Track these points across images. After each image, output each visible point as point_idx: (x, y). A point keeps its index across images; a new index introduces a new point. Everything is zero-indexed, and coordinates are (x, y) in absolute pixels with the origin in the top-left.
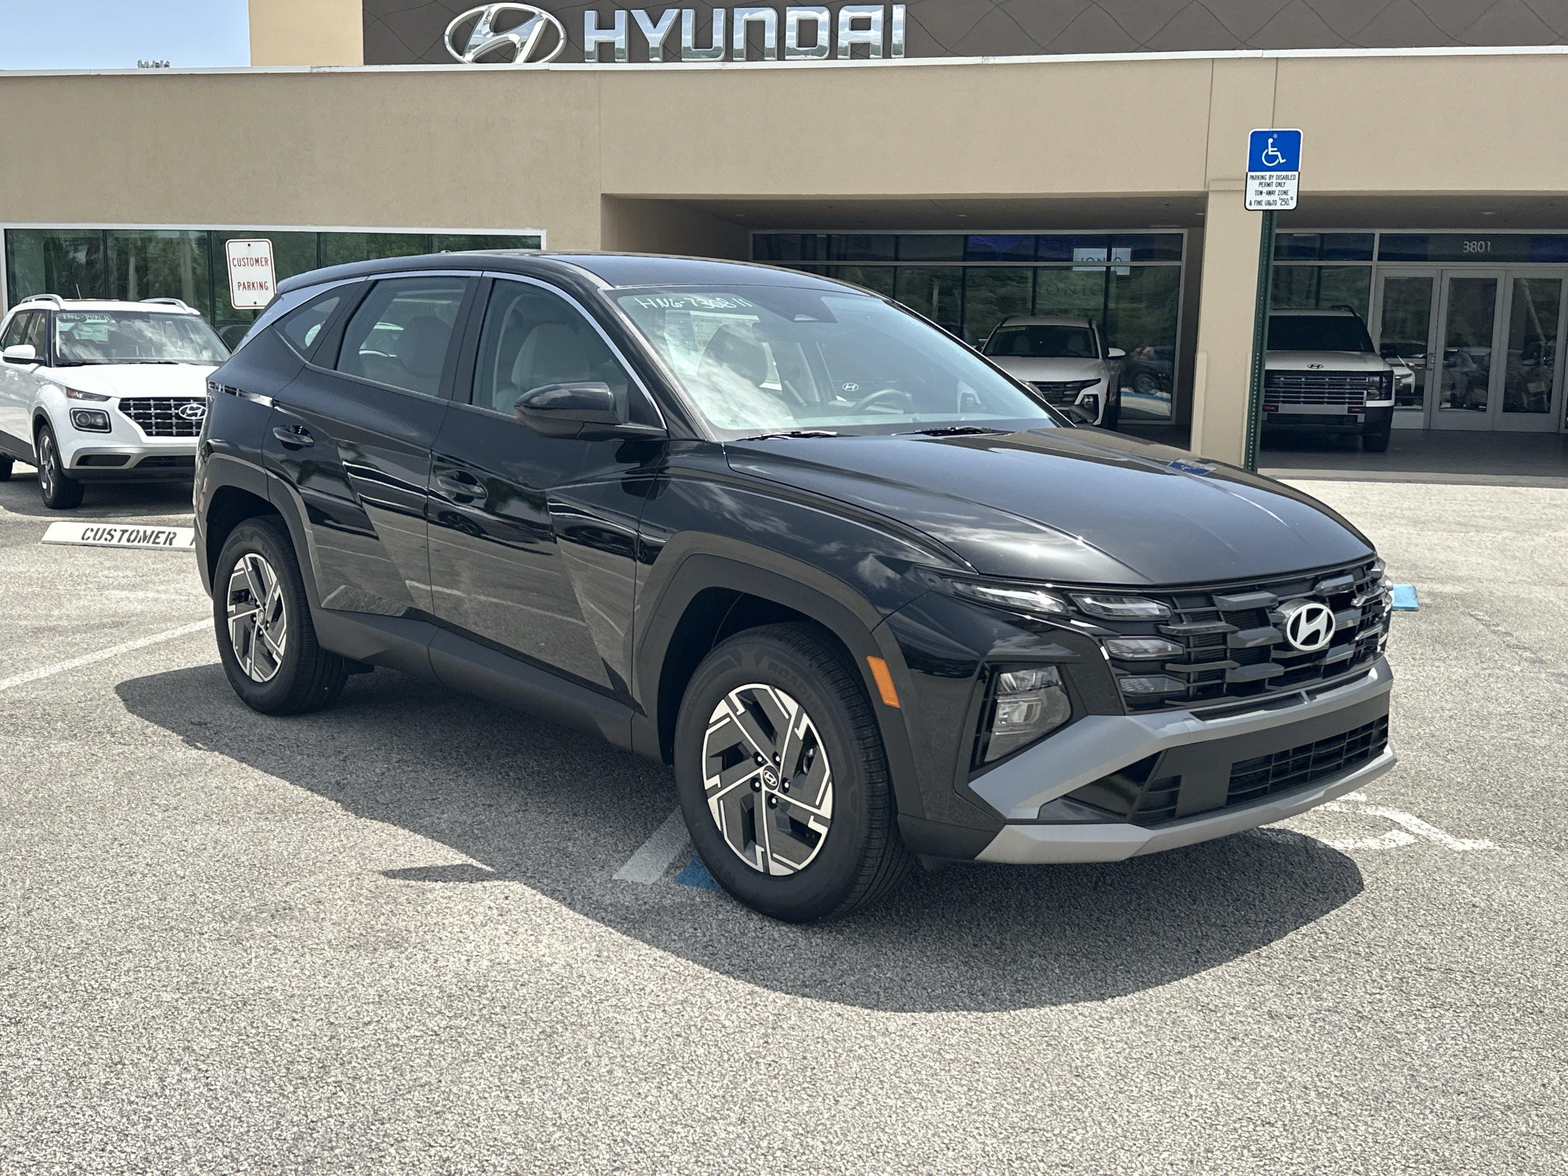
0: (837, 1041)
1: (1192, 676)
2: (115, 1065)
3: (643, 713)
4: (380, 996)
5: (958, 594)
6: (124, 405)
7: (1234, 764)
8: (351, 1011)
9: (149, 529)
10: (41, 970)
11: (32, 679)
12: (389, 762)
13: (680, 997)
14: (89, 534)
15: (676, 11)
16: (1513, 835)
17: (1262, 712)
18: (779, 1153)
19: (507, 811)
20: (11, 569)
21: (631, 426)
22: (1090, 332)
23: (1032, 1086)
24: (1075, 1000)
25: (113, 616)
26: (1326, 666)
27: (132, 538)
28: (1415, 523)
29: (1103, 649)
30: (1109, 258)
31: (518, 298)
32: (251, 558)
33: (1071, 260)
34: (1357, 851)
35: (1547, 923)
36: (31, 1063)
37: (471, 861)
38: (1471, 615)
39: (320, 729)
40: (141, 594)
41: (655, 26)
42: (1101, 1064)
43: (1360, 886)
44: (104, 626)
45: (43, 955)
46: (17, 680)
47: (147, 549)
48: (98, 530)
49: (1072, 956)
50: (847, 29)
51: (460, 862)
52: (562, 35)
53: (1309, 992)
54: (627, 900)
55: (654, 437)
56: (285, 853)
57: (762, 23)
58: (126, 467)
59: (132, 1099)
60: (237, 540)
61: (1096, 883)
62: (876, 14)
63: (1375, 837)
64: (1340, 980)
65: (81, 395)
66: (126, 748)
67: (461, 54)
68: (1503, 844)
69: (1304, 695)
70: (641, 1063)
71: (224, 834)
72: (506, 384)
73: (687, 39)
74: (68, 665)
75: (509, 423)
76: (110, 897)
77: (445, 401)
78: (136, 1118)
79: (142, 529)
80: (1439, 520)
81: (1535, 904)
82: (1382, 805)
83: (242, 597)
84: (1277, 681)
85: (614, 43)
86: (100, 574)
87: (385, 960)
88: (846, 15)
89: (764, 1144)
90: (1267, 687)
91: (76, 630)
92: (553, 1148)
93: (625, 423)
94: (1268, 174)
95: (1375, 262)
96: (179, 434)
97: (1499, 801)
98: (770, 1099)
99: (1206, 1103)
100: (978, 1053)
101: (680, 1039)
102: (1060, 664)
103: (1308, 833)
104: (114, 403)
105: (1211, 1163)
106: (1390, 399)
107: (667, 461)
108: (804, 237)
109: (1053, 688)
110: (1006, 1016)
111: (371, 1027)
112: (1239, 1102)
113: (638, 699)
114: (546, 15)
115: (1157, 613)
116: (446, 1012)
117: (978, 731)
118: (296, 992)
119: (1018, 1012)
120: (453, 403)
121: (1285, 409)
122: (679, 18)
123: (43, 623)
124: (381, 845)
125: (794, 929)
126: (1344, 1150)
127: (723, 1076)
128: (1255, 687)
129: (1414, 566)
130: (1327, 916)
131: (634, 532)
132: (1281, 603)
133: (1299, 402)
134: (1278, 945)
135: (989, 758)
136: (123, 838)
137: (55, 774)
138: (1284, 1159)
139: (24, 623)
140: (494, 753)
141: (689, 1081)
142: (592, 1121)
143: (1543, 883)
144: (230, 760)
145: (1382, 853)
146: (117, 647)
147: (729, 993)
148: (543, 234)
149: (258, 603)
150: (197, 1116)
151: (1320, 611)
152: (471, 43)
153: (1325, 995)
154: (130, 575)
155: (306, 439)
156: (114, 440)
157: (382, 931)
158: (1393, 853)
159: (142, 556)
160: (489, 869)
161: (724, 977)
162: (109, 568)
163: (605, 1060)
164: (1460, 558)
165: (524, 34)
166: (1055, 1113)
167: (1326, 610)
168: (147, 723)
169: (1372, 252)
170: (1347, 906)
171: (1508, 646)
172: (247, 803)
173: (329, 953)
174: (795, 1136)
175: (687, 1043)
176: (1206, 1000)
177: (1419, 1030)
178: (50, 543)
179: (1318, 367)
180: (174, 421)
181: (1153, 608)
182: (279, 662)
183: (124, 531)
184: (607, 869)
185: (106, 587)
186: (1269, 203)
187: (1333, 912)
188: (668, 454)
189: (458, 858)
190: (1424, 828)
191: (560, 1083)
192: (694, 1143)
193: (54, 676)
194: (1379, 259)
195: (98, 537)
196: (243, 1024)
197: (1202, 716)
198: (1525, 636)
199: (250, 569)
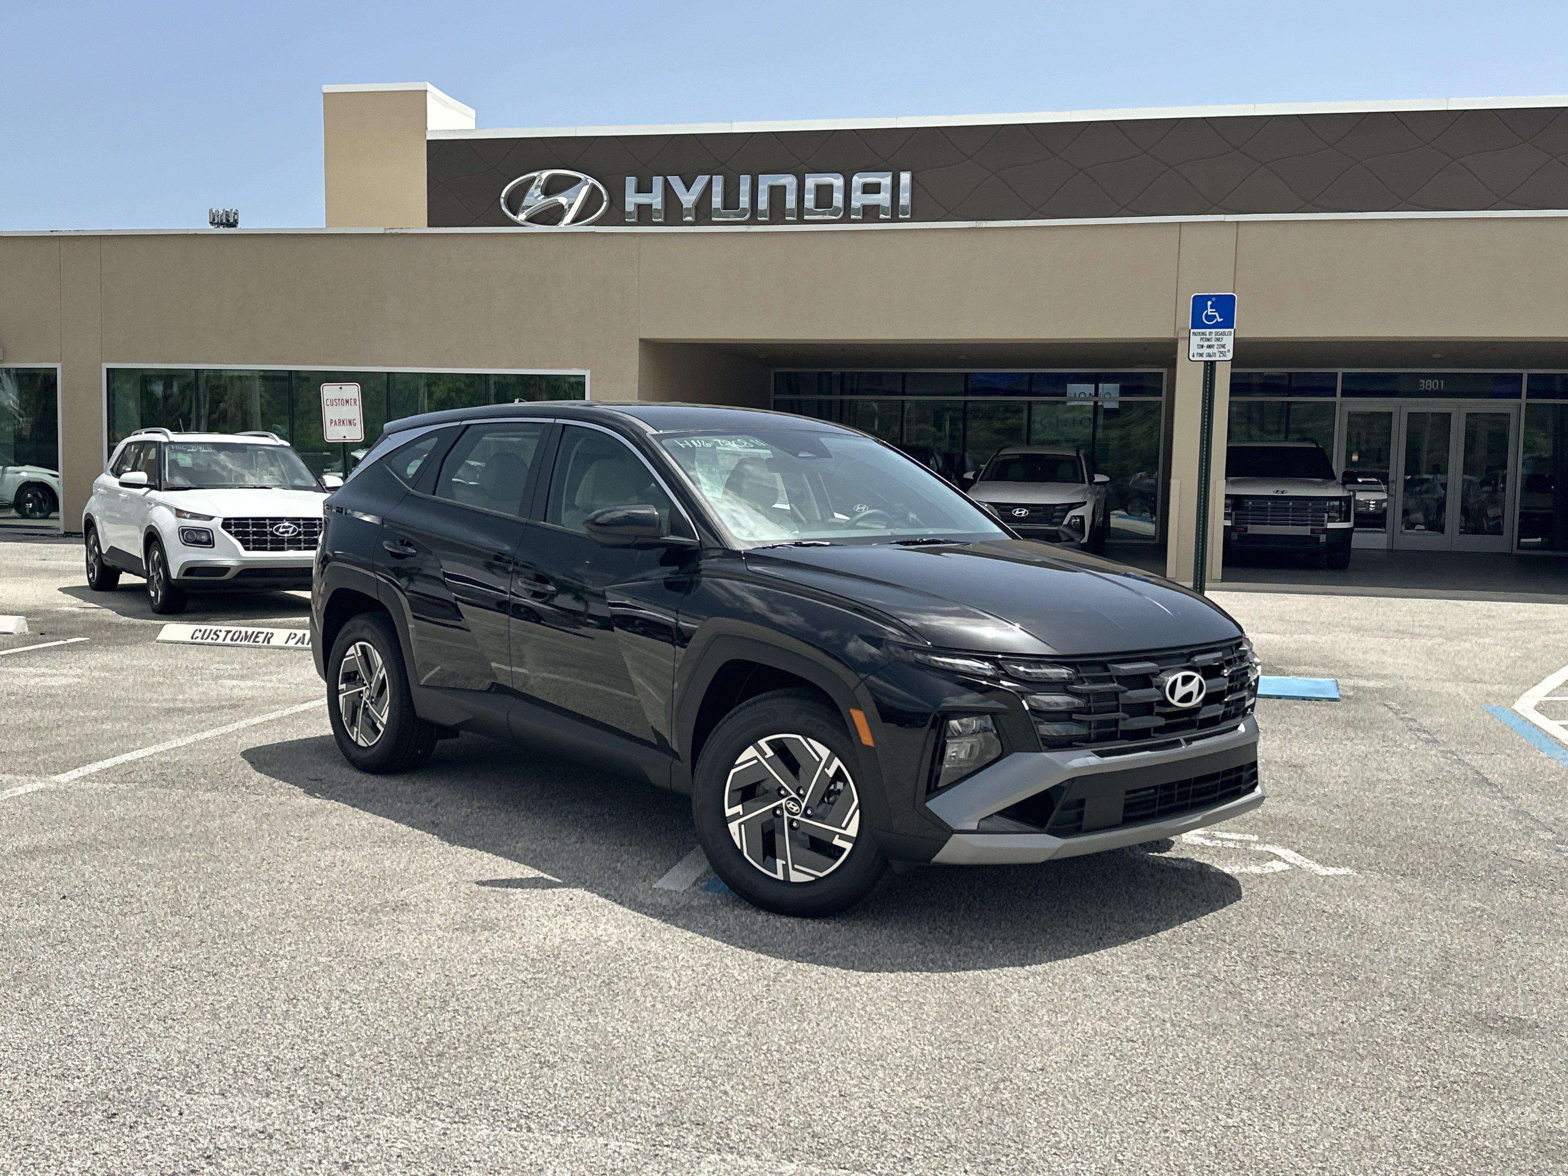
0: (820, 989)
1: (1093, 725)
2: (292, 1000)
3: (679, 759)
4: (481, 960)
5: (917, 662)
6: (227, 524)
7: (1128, 793)
8: (460, 968)
9: (250, 630)
10: (225, 943)
11: (172, 747)
12: (472, 807)
13: (705, 962)
14: (198, 634)
15: (707, 177)
16: (1370, 865)
17: (1148, 753)
18: (775, 1053)
19: (568, 842)
20: (135, 663)
21: (672, 538)
22: (1078, 461)
23: (962, 1017)
24: (1002, 966)
25: (230, 700)
26: (1200, 720)
27: (235, 638)
28: (1358, 630)
29: (1024, 702)
30: (1096, 394)
31: (583, 440)
32: (361, 646)
33: (1064, 395)
34: (1240, 874)
35: (1378, 924)
36: (230, 999)
37: (542, 875)
38: (1385, 705)
39: (414, 783)
40: (250, 683)
41: (688, 190)
42: (1015, 1005)
43: (1239, 897)
44: (223, 707)
45: (224, 934)
46: (161, 748)
47: (248, 646)
48: (206, 631)
49: (1004, 940)
50: (859, 193)
51: (533, 876)
52: (605, 198)
53: (1181, 964)
54: (665, 901)
55: (690, 546)
56: (398, 870)
57: (784, 187)
58: (226, 577)
59: (308, 1019)
60: (349, 632)
61: (1030, 894)
62: (886, 180)
63: (1258, 865)
64: (1206, 957)
65: (188, 516)
66: (259, 797)
67: (515, 214)
68: (1360, 870)
69: (1183, 741)
70: (676, 1000)
71: (347, 856)
72: (571, 506)
73: (717, 201)
74: (200, 736)
75: (579, 537)
76: (267, 897)
77: (524, 520)
78: (312, 1031)
79: (243, 629)
80: (1380, 628)
81: (1373, 911)
82: (1269, 844)
83: (351, 678)
84: (1159, 730)
85: (651, 205)
86: (212, 667)
87: (482, 938)
88: (858, 180)
89: (765, 1048)
90: (1153, 735)
91: (200, 711)
92: (613, 1048)
93: (668, 536)
94: (1208, 331)
95: (1338, 399)
96: (272, 549)
97: (1366, 842)
98: (770, 1023)
99: (1089, 1027)
100: (924, 998)
101: (704, 987)
102: (994, 714)
103: (1207, 862)
104: (217, 523)
105: (1085, 1063)
106: (1349, 521)
107: (698, 565)
108: (820, 374)
109: (989, 733)
110: (948, 975)
111: (476, 978)
112: (1112, 1028)
113: (675, 747)
114: (591, 180)
115: (1066, 676)
116: (531, 969)
117: (932, 763)
118: (418, 956)
119: (958, 973)
120: (531, 521)
121: (1254, 529)
122: (710, 184)
123: (172, 705)
124: (471, 864)
125: (792, 921)
126: (1184, 1057)
127: (736, 1009)
128: (1144, 733)
129: (1347, 665)
130: (1206, 917)
131: (673, 620)
132: (1162, 671)
133: (1266, 524)
134: (1163, 934)
135: (940, 785)
136: (269, 857)
137: (206, 814)
138: (1139, 1061)
139: (155, 705)
140: (555, 802)
141: (711, 1012)
142: (641, 1034)
143: (1384, 898)
144: (345, 805)
145: (1261, 876)
146: (237, 724)
147: (742, 960)
148: (587, 373)
149: (365, 682)
150: (356, 1029)
151: (1193, 678)
152: (524, 204)
153: (1192, 966)
154: (237, 667)
155: (411, 550)
156: (218, 555)
157: (478, 919)
158: (1269, 876)
159: (245, 653)
160: (557, 880)
161: (738, 950)
162: (218, 662)
163: (649, 999)
164: (1390, 660)
165: (571, 197)
166: (977, 1032)
167: (1198, 677)
168: (273, 779)
169: (1335, 389)
170: (1224, 910)
171: (1411, 729)
172: (363, 835)
173: (440, 933)
174: (787, 1043)
175: (709, 989)
176: (1100, 968)
177: (1259, 989)
178: (164, 642)
179: (1283, 492)
180: (269, 538)
181: (1064, 672)
182: (382, 729)
183: (228, 632)
184: (648, 881)
185: (218, 677)
186: (1209, 355)
187: (1211, 914)
188: (700, 560)
189: (531, 873)
190: (1299, 860)
191: (617, 1011)
192: (714, 1047)
193: (190, 744)
194: (1342, 396)
195: (205, 637)
196: (382, 976)
197: (1102, 754)
198: (1426, 722)
199: (360, 654)
